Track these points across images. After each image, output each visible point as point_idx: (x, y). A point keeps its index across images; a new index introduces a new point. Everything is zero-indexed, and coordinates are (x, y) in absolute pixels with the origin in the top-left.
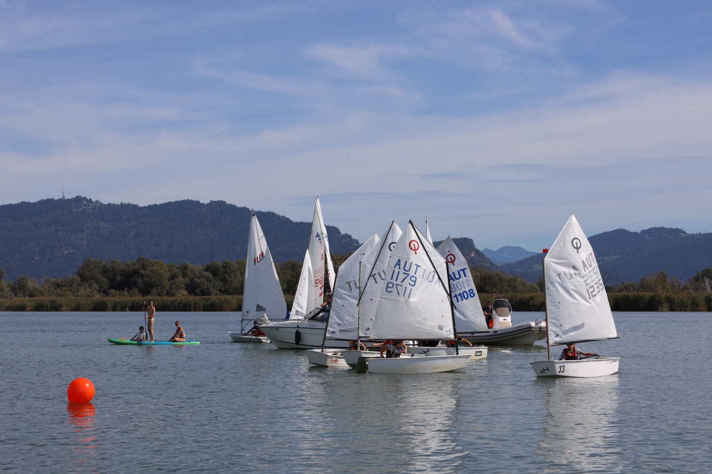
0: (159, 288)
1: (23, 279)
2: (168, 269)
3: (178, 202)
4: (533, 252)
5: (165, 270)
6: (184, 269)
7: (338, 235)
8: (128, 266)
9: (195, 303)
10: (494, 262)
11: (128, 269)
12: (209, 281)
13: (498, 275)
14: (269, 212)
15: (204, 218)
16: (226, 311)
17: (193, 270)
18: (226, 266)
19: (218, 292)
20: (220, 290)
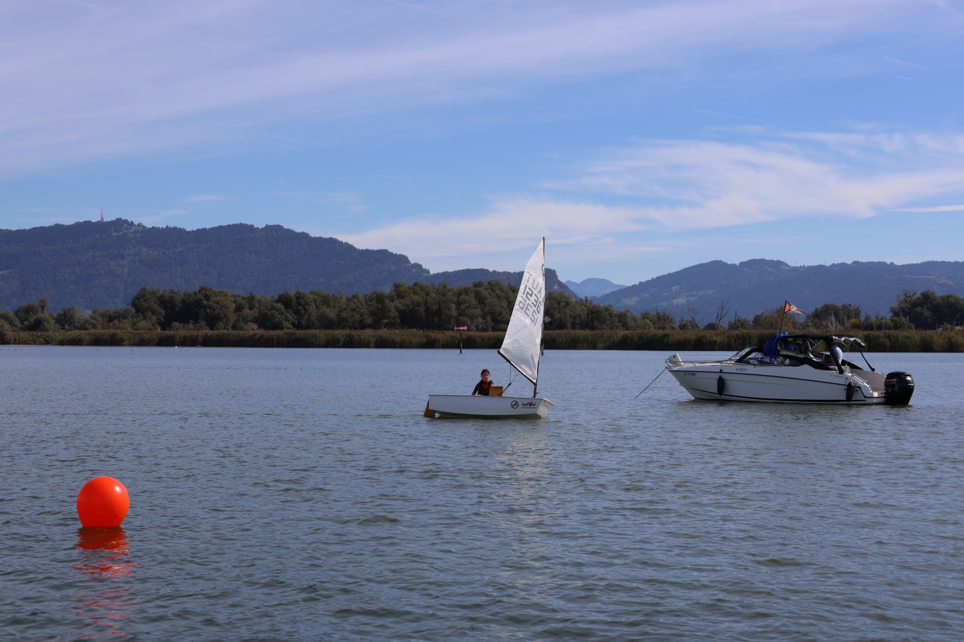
0: (224, 320)
1: (69, 310)
2: (233, 300)
3: (229, 226)
4: (619, 286)
5: (230, 301)
6: (251, 298)
7: (407, 264)
8: (189, 295)
10: (578, 296)
11: (189, 299)
12: (281, 313)
13: (607, 309)
14: (330, 238)
15: (259, 244)
17: (262, 302)
18: (299, 296)
19: (291, 326)
20: (293, 324)
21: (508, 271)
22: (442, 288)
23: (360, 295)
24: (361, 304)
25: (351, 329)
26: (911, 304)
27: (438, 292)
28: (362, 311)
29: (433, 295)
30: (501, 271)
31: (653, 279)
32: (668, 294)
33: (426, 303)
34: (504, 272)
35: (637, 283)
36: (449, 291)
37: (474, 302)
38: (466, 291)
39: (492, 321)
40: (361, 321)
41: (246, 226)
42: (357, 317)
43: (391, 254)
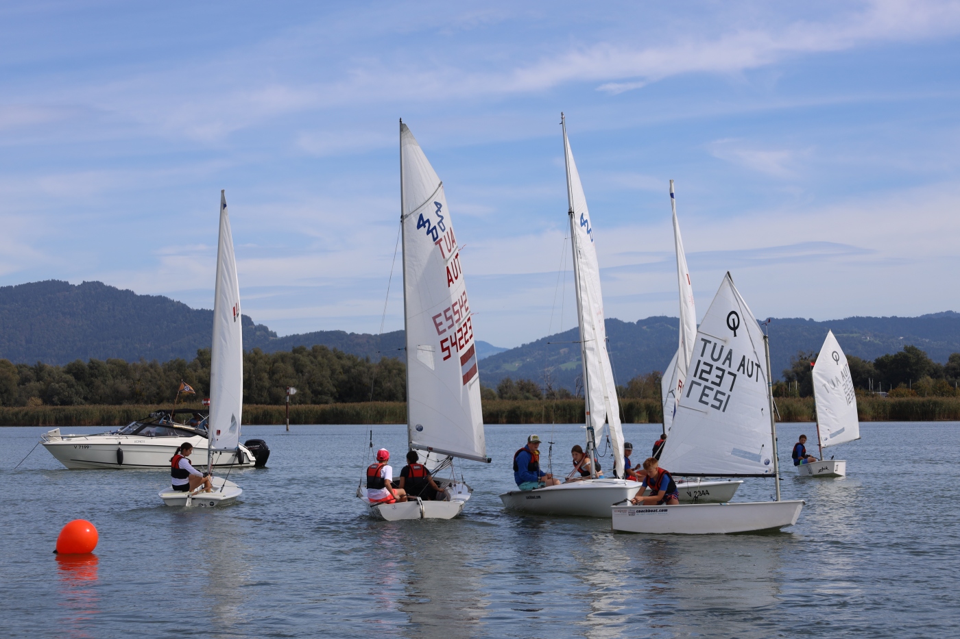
0: (5, 396)
2: (17, 371)
3: (39, 283)
4: (500, 349)
5: (13, 372)
6: (39, 371)
7: (251, 326)
9: (44, 415)
12: (70, 386)
14: (160, 297)
15: (74, 304)
16: (85, 425)
17: (51, 372)
18: (94, 366)
19: (82, 400)
20: (86, 399)
21: (368, 332)
23: (159, 364)
24: (159, 375)
25: (146, 403)
28: (159, 382)
30: (361, 333)
31: (538, 340)
32: (556, 357)
34: (363, 334)
35: (520, 346)
36: (261, 358)
37: (290, 370)
38: (283, 358)
39: (312, 392)
40: (158, 394)
41: (59, 283)
42: (154, 389)
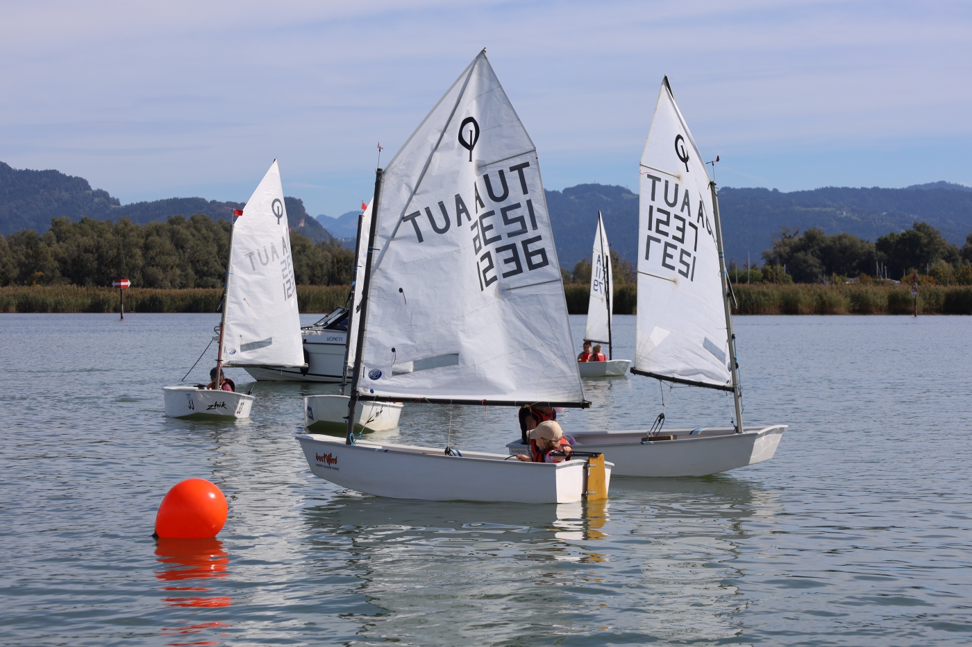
7: (87, 191)
22: (123, 225)
26: (791, 248)
27: (117, 232)
28: (4, 259)
29: (109, 236)
30: (224, 201)
33: (98, 248)
36: (132, 230)
37: (168, 245)
38: (158, 230)
43: (64, 176)
